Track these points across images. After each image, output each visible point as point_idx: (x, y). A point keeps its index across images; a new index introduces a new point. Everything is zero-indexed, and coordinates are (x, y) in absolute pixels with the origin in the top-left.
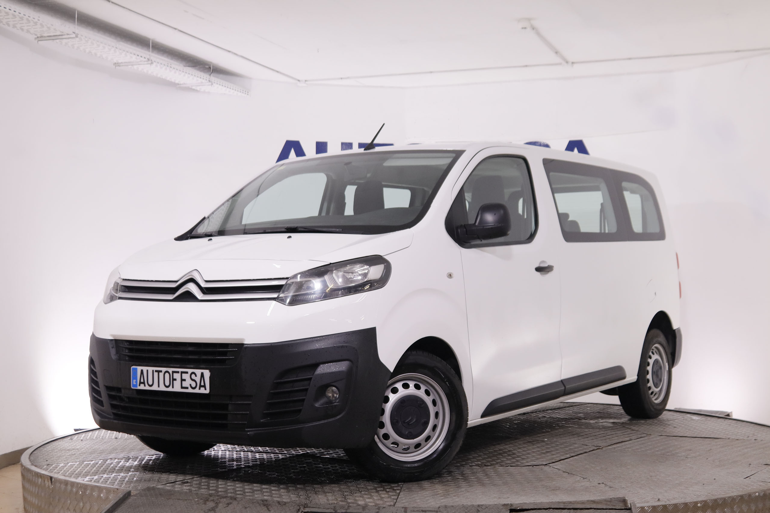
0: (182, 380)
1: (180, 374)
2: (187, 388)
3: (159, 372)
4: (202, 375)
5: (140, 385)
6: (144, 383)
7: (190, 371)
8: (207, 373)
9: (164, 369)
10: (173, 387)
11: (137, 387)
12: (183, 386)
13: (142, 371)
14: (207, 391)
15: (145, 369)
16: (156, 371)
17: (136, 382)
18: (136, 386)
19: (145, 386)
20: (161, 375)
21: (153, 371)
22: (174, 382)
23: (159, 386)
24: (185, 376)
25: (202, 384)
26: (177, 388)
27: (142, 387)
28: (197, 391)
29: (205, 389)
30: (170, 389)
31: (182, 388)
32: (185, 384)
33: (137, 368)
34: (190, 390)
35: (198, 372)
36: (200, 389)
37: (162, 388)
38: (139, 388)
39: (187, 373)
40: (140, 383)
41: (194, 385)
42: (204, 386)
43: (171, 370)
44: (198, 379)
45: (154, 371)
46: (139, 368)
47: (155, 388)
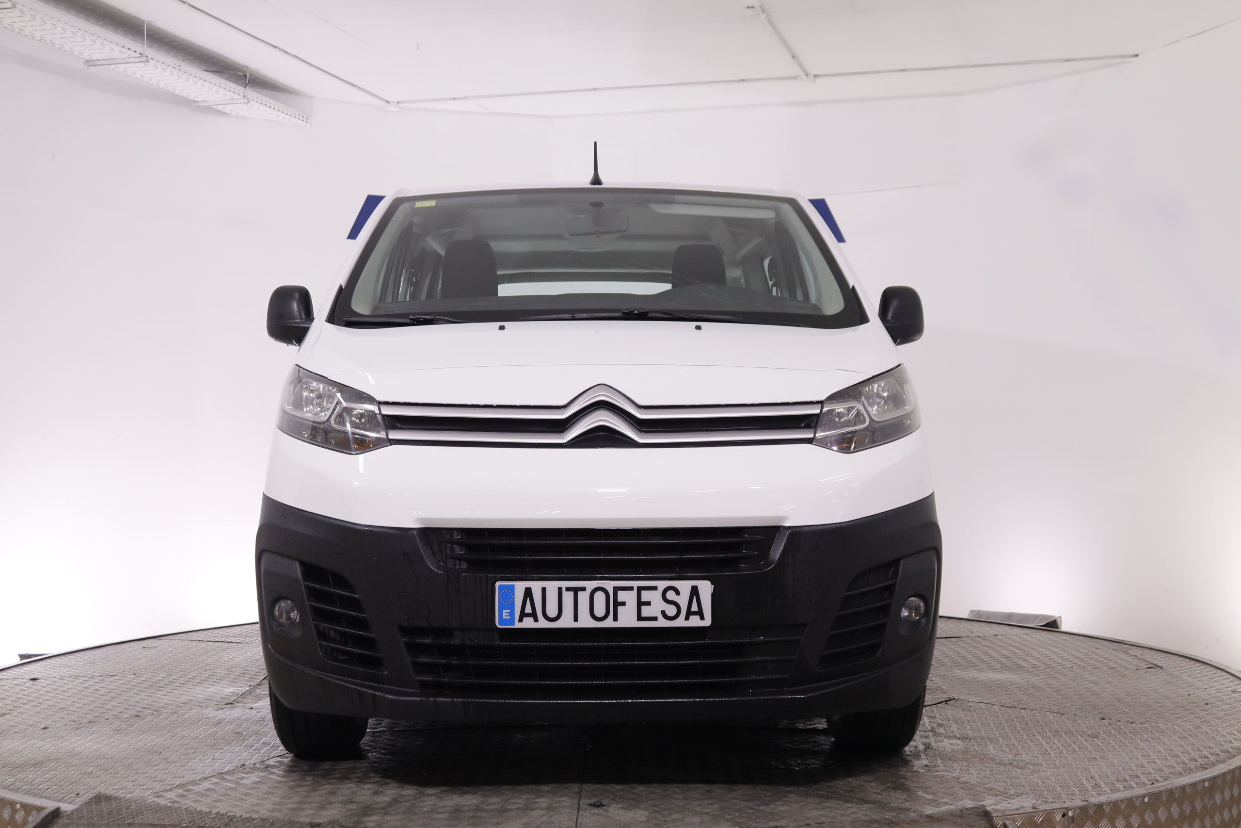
0: (640, 604)
1: (634, 593)
2: (655, 619)
3: (576, 590)
4: (695, 591)
5: (521, 620)
6: (534, 615)
7: (662, 585)
8: (706, 588)
9: (590, 585)
10: (615, 619)
11: (514, 624)
12: (644, 615)
13: (528, 592)
14: (707, 622)
15: (536, 587)
16: (568, 589)
17: (512, 614)
18: (512, 621)
19: (536, 620)
20: (583, 597)
21: (560, 589)
22: (620, 608)
23: (576, 619)
24: (646, 596)
25: (695, 608)
26: (627, 618)
27: (528, 623)
28: (680, 622)
29: (702, 618)
30: (609, 623)
31: (640, 618)
32: (646, 611)
33: (514, 585)
34: (662, 623)
35: (685, 586)
36: (687, 618)
37: (586, 622)
38: (518, 625)
39: (655, 588)
40: (523, 615)
41: (671, 611)
42: (700, 613)
43: (609, 585)
44: (683, 600)
45: (564, 590)
46: (520, 587)
47: (566, 622)
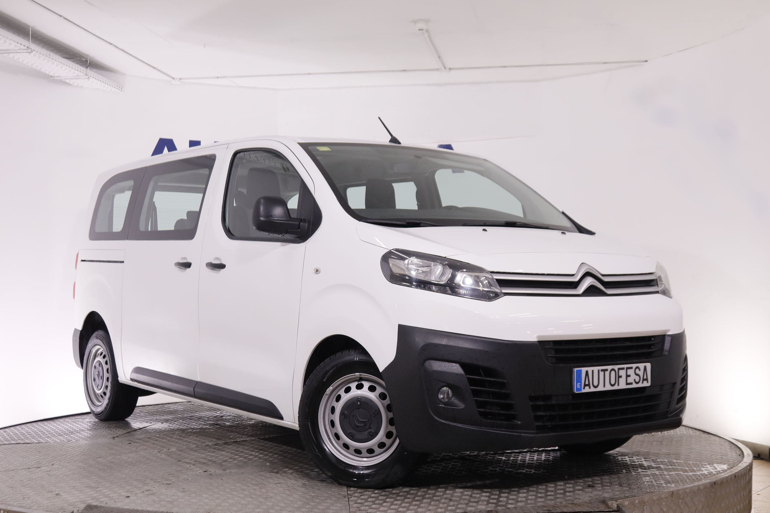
0: (628, 376)
1: (625, 370)
2: (631, 384)
3: (604, 371)
4: (645, 368)
5: (584, 388)
6: (589, 385)
7: (634, 366)
8: (648, 365)
9: (609, 368)
10: (618, 385)
11: (581, 391)
12: (628, 382)
13: (587, 372)
14: (649, 384)
15: (590, 369)
16: (602, 370)
17: (581, 385)
18: (580, 389)
19: (590, 388)
20: (607, 373)
21: (599, 370)
22: (620, 379)
23: (604, 387)
24: (630, 372)
25: (645, 377)
26: (622, 385)
27: (587, 390)
28: (640, 385)
29: (648, 382)
30: (616, 387)
31: (627, 384)
32: (630, 380)
33: (582, 370)
34: (634, 386)
35: (641, 366)
36: (643, 383)
37: (608, 388)
38: (583, 391)
39: (631, 368)
40: (585, 385)
41: (637, 379)
42: (647, 380)
43: (616, 367)
44: (641, 373)
45: (600, 371)
46: (584, 370)
47: (601, 388)
